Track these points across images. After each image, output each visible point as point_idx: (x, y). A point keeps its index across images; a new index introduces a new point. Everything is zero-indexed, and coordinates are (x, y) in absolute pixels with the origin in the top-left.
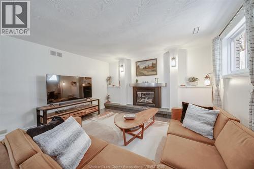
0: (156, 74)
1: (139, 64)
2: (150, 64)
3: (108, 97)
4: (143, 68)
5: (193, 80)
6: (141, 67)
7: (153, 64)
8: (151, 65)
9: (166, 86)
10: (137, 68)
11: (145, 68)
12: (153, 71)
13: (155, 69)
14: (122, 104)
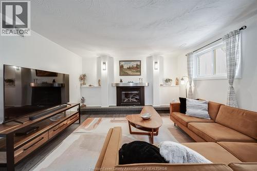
0: (140, 75)
1: (123, 63)
2: (134, 64)
3: (83, 100)
4: (128, 68)
5: (168, 81)
6: (125, 67)
7: (137, 65)
8: (135, 66)
9: (148, 85)
10: (121, 67)
11: (129, 68)
12: (137, 72)
13: (139, 70)
14: (103, 106)
